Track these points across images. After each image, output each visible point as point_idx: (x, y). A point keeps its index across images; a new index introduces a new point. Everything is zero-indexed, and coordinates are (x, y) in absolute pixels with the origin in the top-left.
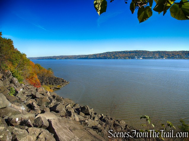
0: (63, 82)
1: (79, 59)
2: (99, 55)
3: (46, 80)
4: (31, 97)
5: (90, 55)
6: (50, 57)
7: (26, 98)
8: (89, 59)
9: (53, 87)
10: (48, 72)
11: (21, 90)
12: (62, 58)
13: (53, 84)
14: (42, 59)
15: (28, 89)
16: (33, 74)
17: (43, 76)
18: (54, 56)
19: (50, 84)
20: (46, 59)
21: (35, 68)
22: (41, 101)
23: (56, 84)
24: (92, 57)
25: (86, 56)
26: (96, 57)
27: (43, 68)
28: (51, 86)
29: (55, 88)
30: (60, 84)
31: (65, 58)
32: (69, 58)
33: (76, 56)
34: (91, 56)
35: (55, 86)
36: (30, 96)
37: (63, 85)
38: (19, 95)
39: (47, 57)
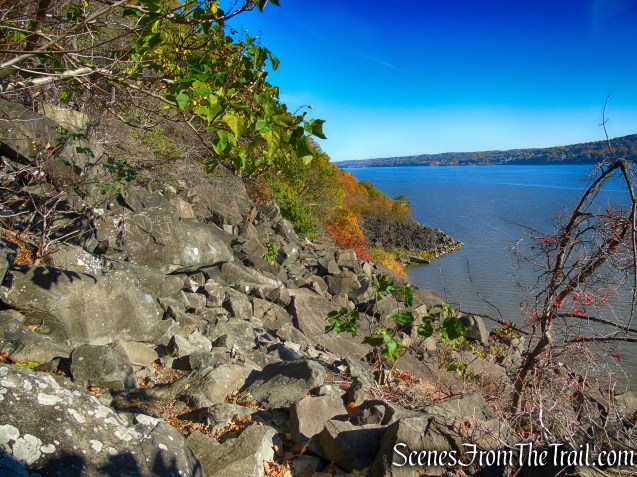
0: (441, 241)
1: (510, 163)
2: (592, 147)
3: (387, 233)
4: (316, 271)
5: (557, 149)
6: (410, 157)
7: (302, 271)
8: (551, 163)
9: (406, 257)
10: (395, 208)
11: (294, 250)
12: (450, 160)
13: (406, 248)
14: (385, 166)
15: (315, 251)
16: (344, 212)
17: (379, 221)
18: (424, 156)
19: (398, 245)
20: (395, 165)
21: (357, 193)
22: (340, 284)
23: (417, 246)
24: (564, 157)
25: (538, 151)
26: (579, 157)
27: (382, 195)
28: (402, 252)
29: (413, 260)
30: (432, 249)
31: (460, 163)
32: (473, 162)
33: (500, 153)
34: (559, 154)
35: (412, 253)
36: (314, 267)
37: (440, 252)
38: (289, 263)
39: (401, 158)
